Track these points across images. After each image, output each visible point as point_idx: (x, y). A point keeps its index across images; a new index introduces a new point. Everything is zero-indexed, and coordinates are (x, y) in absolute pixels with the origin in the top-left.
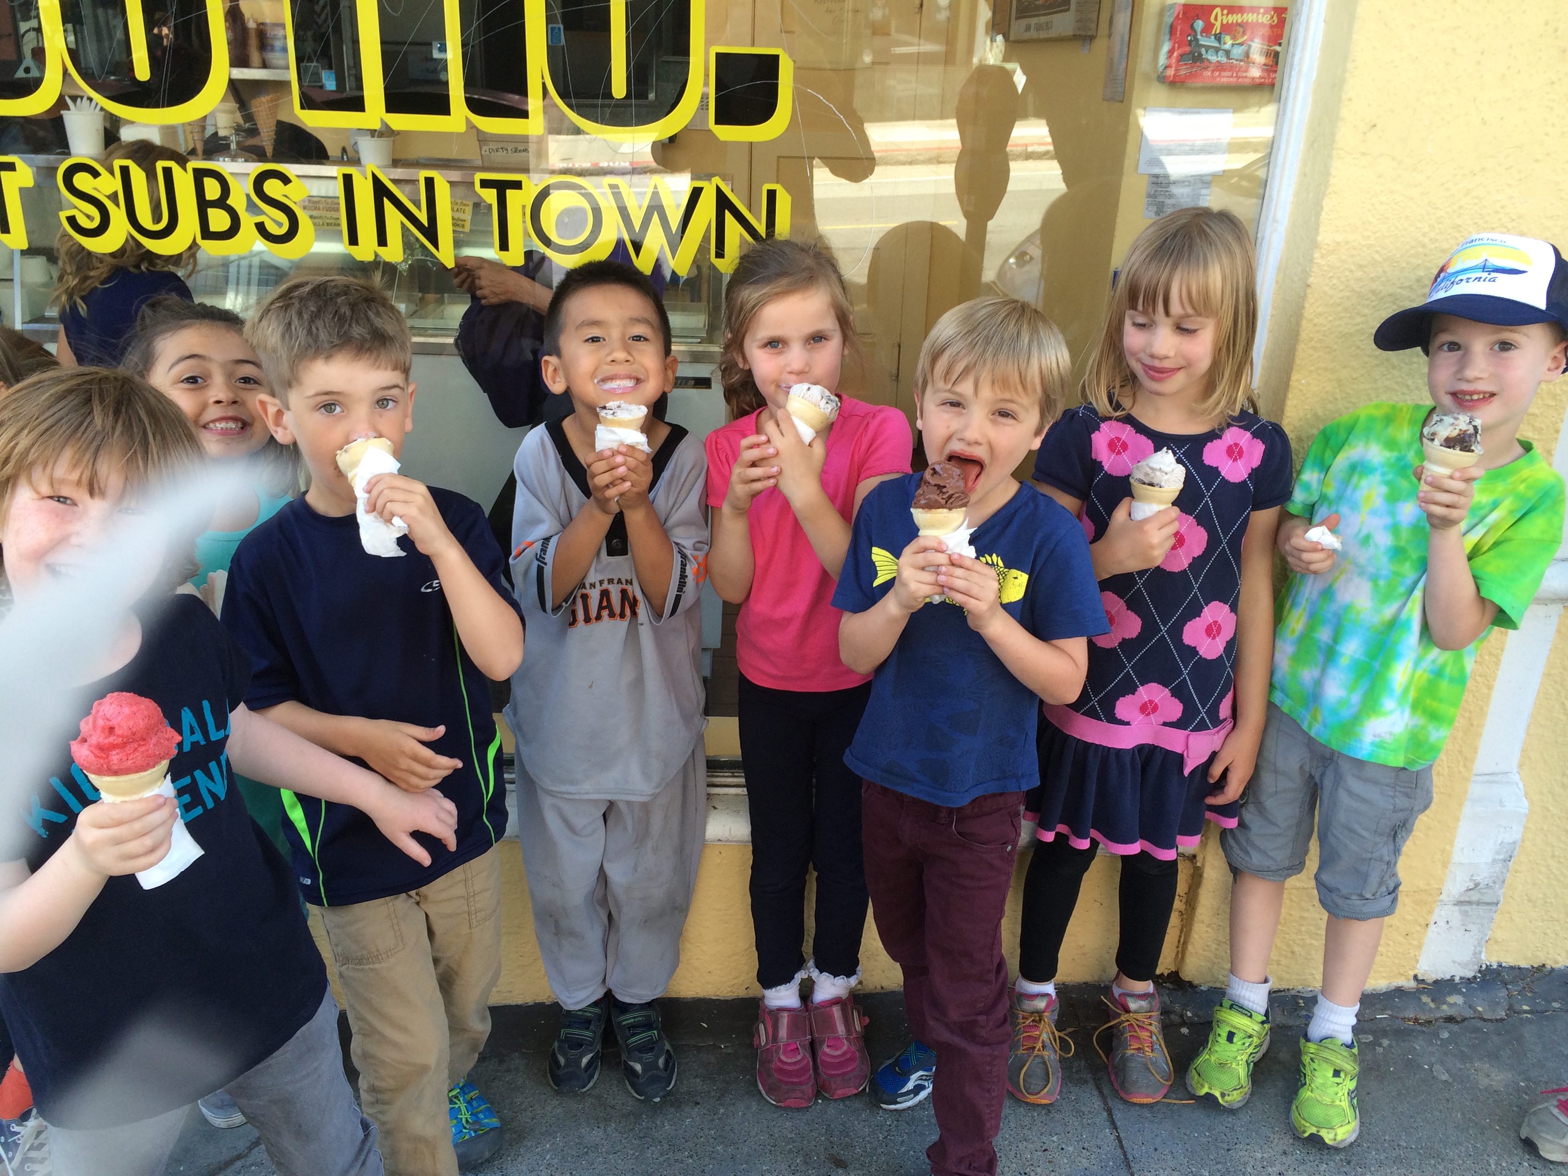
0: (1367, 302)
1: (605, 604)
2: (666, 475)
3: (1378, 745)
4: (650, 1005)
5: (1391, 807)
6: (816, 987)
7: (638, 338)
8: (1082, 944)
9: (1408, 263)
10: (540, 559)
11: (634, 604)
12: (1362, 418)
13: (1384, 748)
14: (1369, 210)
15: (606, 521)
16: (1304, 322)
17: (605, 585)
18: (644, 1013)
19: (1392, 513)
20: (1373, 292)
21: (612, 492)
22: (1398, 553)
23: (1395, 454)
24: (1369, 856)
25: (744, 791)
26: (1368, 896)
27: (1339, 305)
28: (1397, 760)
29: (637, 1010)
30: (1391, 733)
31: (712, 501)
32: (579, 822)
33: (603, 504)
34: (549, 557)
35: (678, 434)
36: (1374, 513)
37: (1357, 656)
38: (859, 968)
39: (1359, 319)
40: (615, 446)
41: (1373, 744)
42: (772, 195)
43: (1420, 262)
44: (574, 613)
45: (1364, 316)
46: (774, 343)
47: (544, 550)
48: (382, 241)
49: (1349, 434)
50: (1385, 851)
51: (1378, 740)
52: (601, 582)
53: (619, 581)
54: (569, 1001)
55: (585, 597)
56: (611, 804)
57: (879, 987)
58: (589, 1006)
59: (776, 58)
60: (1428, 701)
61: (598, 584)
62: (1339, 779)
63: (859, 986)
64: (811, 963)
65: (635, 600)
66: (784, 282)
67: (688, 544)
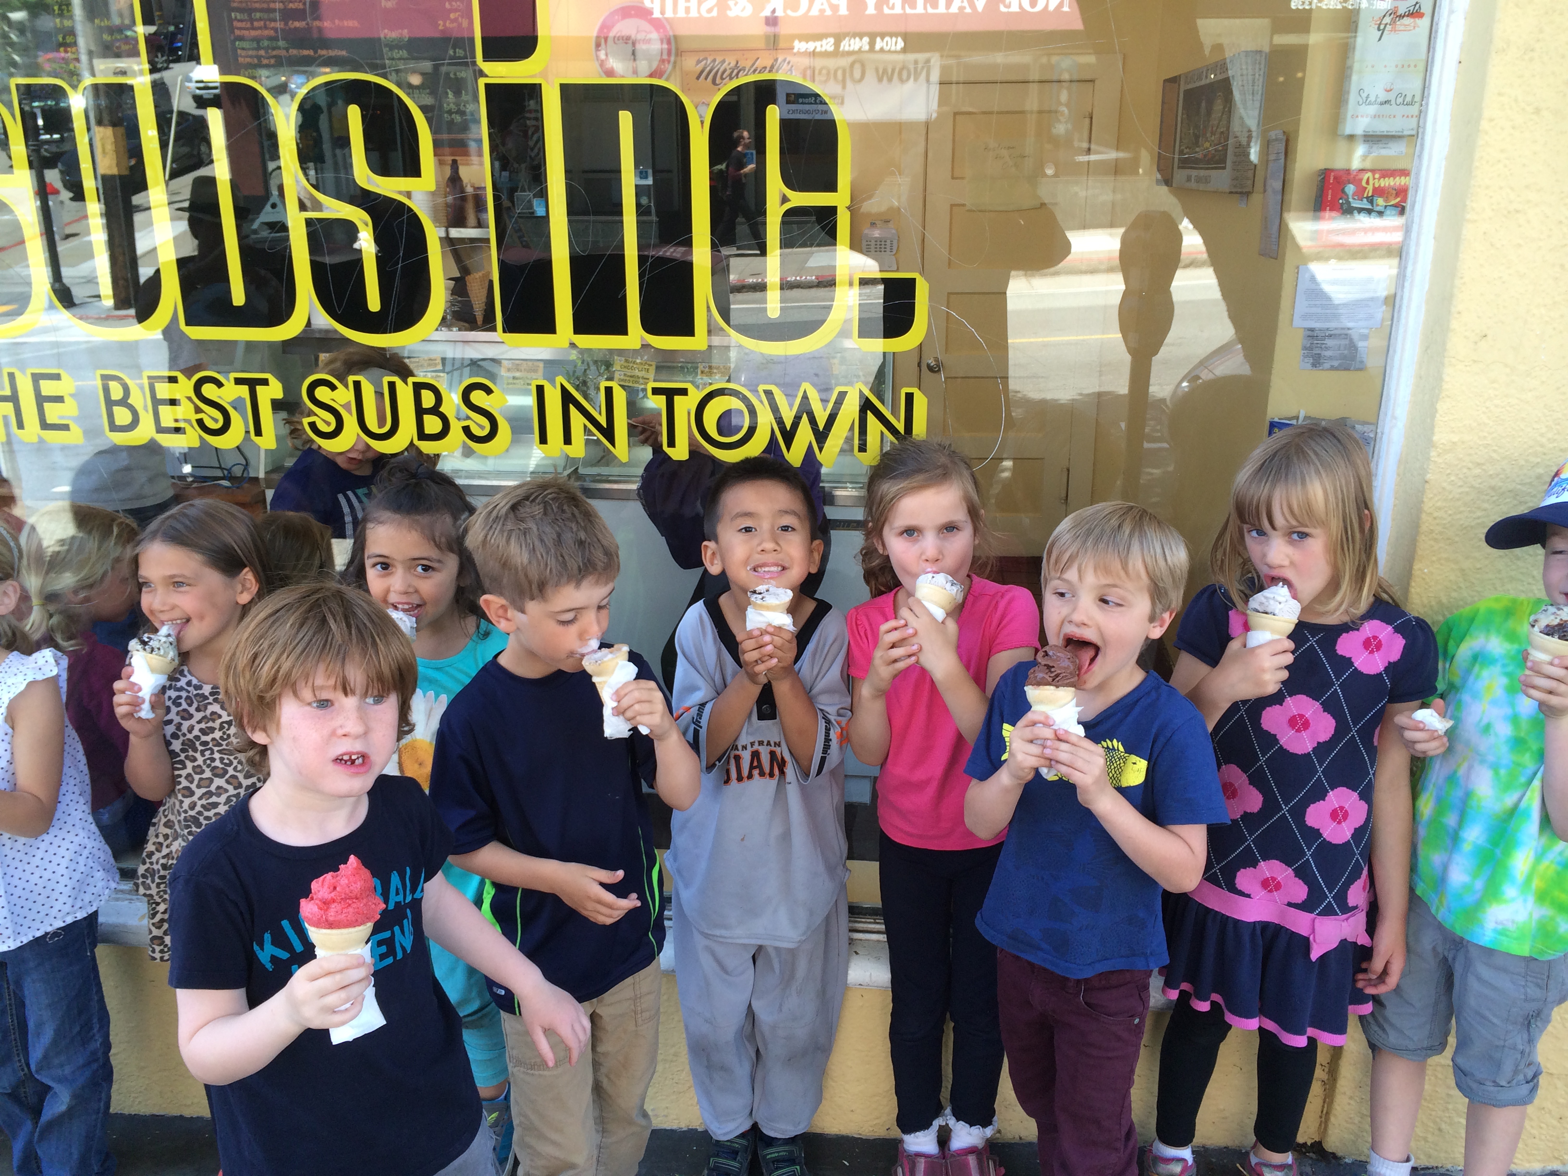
0: (1487, 498)
1: (755, 764)
2: (810, 647)
3: (1503, 932)
4: (793, 1140)
5: (1523, 997)
6: (953, 1135)
7: (785, 529)
8: (1222, 1107)
9: (1527, 461)
10: (696, 722)
11: (782, 764)
12: (1482, 609)
13: (1507, 936)
14: (1484, 413)
15: (756, 690)
16: (1424, 516)
17: (756, 747)
18: (787, 1148)
19: (1512, 704)
20: (1493, 488)
21: (760, 668)
22: (1518, 743)
23: (1516, 646)
24: (1501, 1043)
25: (883, 938)
26: (1503, 1083)
27: (1458, 500)
28: (1523, 949)
29: (780, 1145)
30: (1513, 922)
31: (853, 672)
32: (731, 963)
33: (753, 677)
34: (704, 722)
35: (823, 608)
36: (1494, 702)
37: (1480, 842)
38: (995, 1118)
39: (1479, 514)
40: (763, 626)
41: (1495, 930)
42: (910, 397)
43: (1539, 460)
44: (728, 772)
45: (1485, 510)
46: (910, 532)
47: (700, 714)
48: (568, 440)
49: (1470, 626)
50: (1519, 1040)
51: (1500, 927)
52: (752, 744)
53: (769, 744)
54: (719, 1132)
55: (738, 758)
56: (760, 948)
57: (1017, 1137)
58: (737, 1137)
59: (913, 281)
60: (1556, 893)
61: (749, 746)
62: (1468, 964)
63: (998, 1135)
64: (948, 1111)
65: (784, 762)
66: (920, 477)
67: (832, 711)
